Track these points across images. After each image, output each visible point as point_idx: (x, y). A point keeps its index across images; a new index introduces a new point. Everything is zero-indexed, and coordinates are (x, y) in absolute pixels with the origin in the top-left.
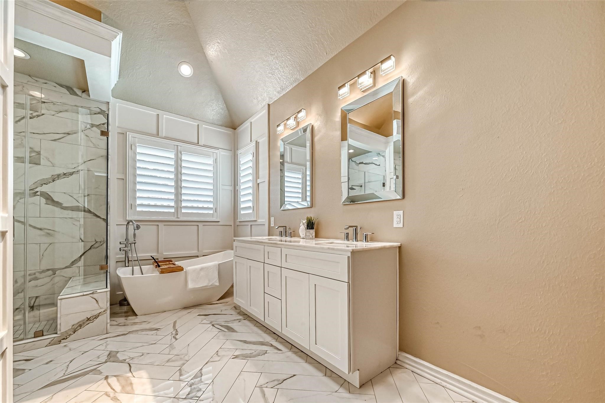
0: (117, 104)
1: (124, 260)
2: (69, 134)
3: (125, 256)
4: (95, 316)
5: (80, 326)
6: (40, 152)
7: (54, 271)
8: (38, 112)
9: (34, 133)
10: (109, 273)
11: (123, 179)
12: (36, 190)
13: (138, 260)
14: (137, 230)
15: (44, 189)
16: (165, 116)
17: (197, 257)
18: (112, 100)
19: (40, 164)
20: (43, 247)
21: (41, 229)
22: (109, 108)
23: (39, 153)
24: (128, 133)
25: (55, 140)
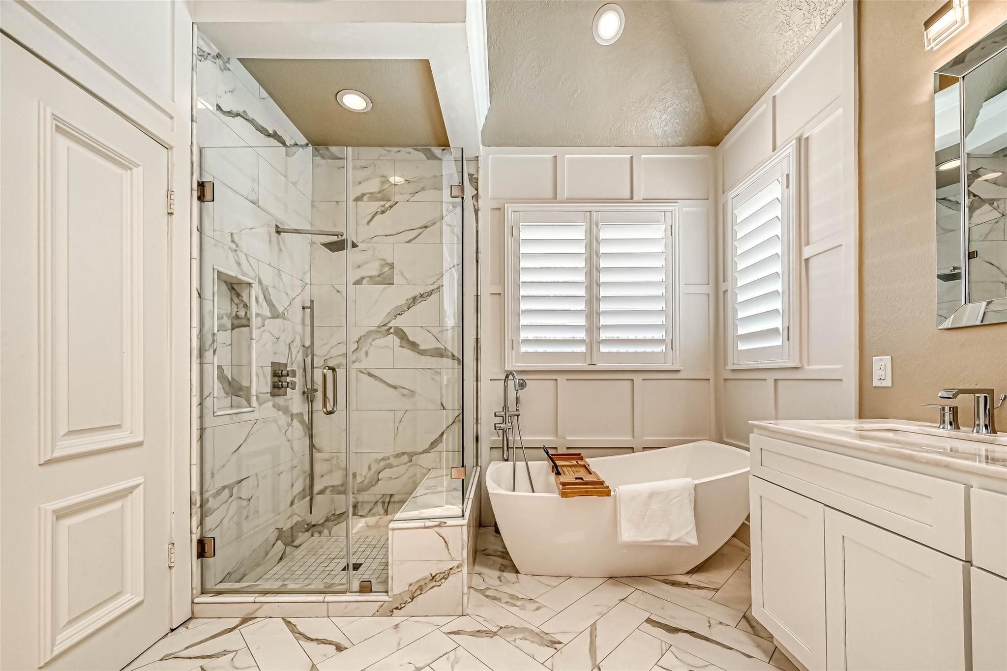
0: (490, 156)
1: (502, 446)
2: (426, 227)
3: (502, 438)
4: (444, 575)
5: (420, 588)
6: (393, 263)
7: (411, 455)
8: (390, 201)
9: (386, 236)
10: (481, 467)
11: (500, 294)
12: (390, 325)
13: (522, 447)
14: (521, 389)
15: (397, 323)
16: (569, 156)
17: (631, 450)
18: (482, 150)
19: (393, 284)
20: (399, 415)
21: (395, 387)
22: (478, 168)
23: (392, 266)
24: (506, 206)
25: (409, 242)
